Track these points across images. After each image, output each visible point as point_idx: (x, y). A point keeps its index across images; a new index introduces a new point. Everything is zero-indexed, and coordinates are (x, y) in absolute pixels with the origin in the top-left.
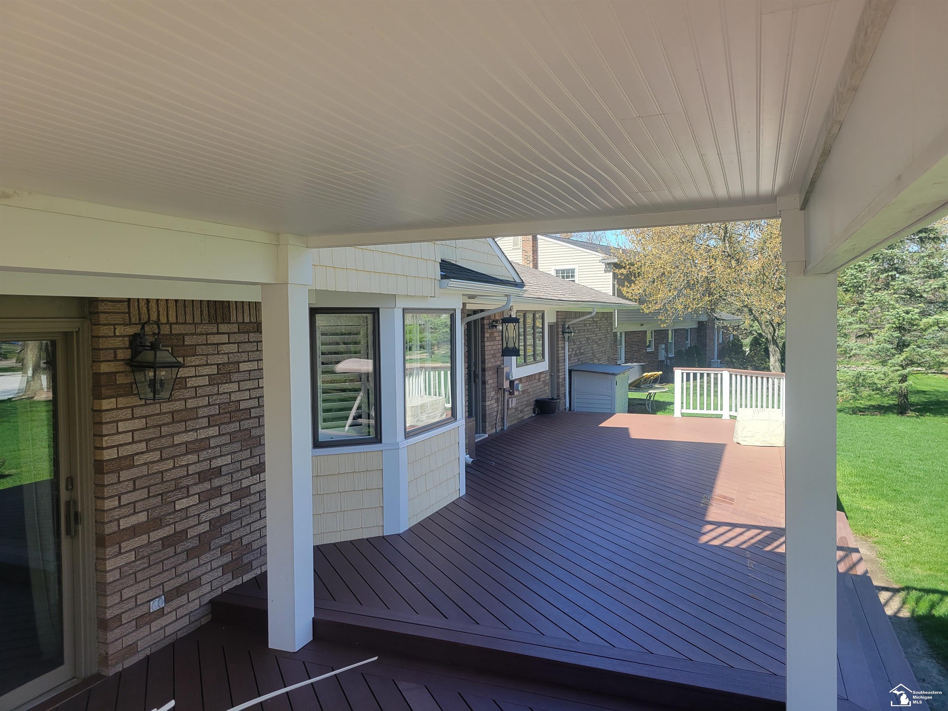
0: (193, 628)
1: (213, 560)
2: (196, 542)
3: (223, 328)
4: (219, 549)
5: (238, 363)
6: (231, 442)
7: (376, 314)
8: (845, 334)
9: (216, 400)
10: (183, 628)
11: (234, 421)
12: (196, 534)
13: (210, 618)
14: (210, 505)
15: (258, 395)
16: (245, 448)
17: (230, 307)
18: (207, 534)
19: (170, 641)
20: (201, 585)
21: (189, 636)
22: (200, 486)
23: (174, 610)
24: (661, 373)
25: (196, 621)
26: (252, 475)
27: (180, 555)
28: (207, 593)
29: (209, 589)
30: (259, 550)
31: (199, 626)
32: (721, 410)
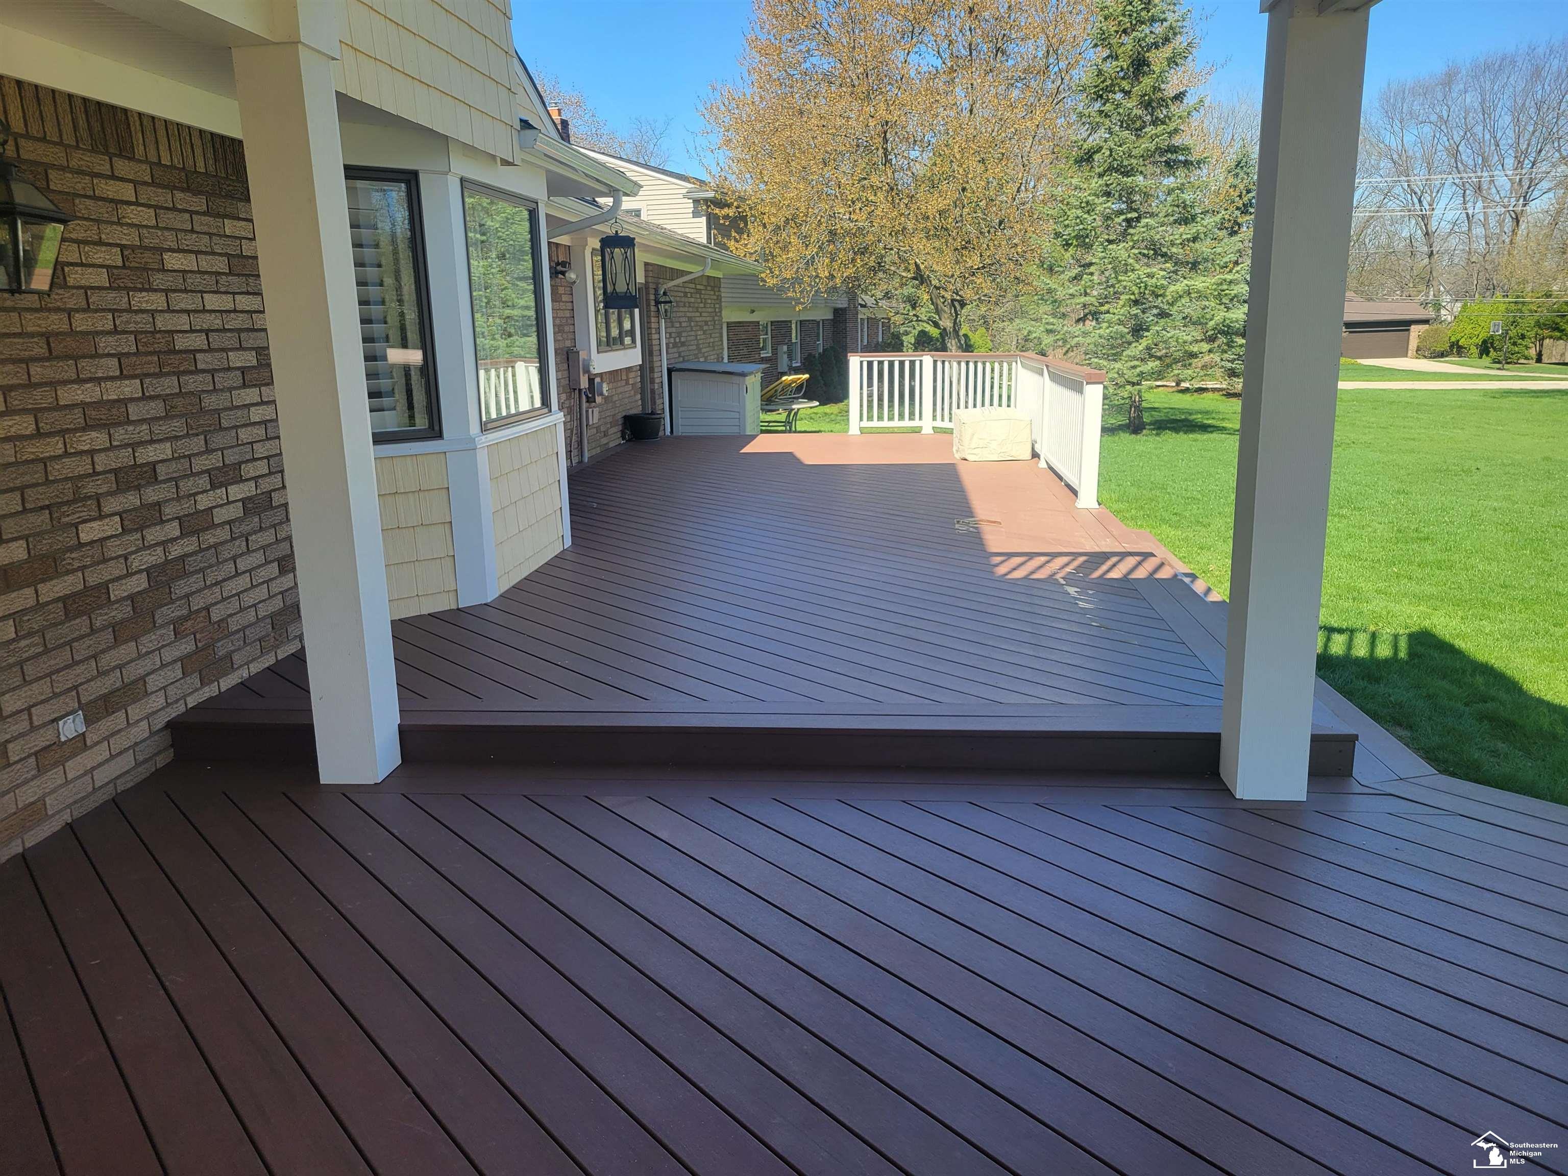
0: (144, 772)
1: (163, 646)
2: (126, 610)
3: (123, 167)
4: (172, 627)
5: (161, 250)
6: (167, 417)
7: (413, 183)
8: (1064, 314)
9: (128, 322)
10: (127, 772)
11: (168, 374)
12: (126, 594)
13: (172, 755)
14: (143, 539)
15: (205, 326)
16: (194, 431)
17: (129, 124)
18: (144, 595)
19: (106, 797)
20: (147, 694)
21: (138, 788)
22: (121, 498)
23: (104, 739)
24: (807, 376)
25: (146, 761)
26: (214, 487)
27: (102, 633)
28: (160, 710)
29: (161, 701)
30: (241, 633)
31: (153, 770)
32: (920, 418)
